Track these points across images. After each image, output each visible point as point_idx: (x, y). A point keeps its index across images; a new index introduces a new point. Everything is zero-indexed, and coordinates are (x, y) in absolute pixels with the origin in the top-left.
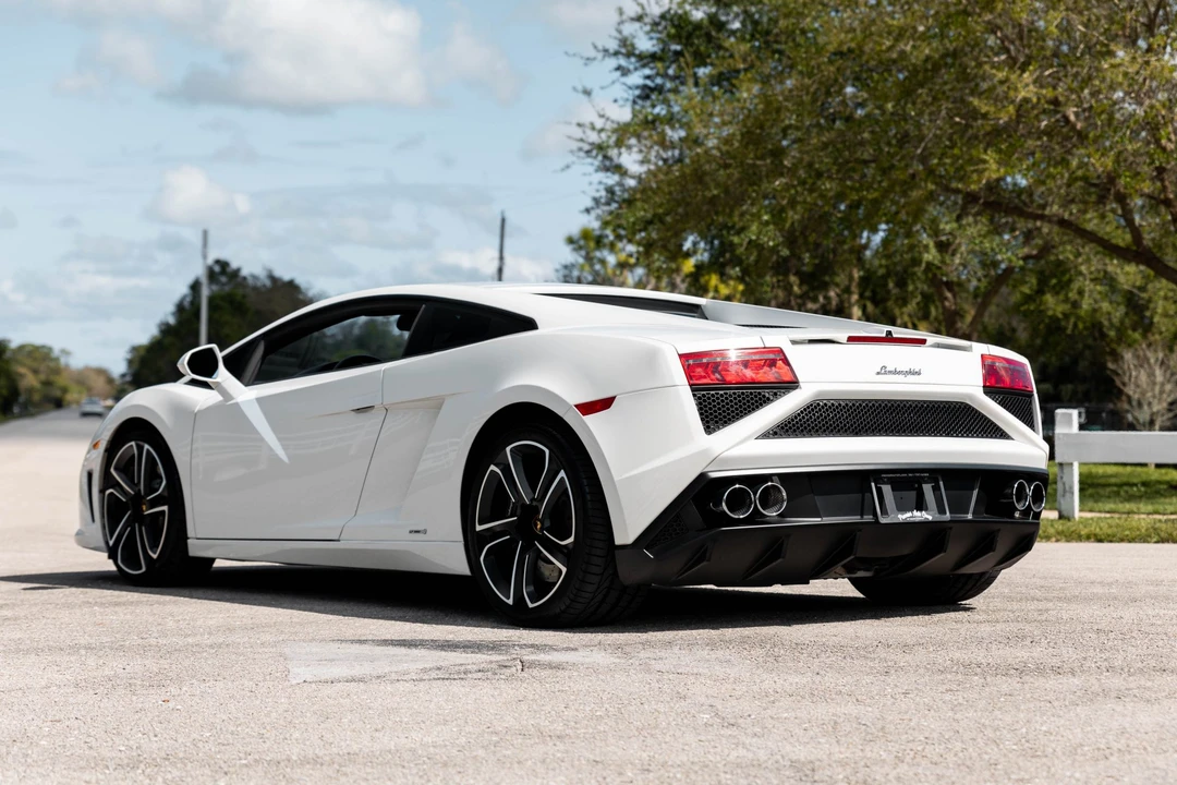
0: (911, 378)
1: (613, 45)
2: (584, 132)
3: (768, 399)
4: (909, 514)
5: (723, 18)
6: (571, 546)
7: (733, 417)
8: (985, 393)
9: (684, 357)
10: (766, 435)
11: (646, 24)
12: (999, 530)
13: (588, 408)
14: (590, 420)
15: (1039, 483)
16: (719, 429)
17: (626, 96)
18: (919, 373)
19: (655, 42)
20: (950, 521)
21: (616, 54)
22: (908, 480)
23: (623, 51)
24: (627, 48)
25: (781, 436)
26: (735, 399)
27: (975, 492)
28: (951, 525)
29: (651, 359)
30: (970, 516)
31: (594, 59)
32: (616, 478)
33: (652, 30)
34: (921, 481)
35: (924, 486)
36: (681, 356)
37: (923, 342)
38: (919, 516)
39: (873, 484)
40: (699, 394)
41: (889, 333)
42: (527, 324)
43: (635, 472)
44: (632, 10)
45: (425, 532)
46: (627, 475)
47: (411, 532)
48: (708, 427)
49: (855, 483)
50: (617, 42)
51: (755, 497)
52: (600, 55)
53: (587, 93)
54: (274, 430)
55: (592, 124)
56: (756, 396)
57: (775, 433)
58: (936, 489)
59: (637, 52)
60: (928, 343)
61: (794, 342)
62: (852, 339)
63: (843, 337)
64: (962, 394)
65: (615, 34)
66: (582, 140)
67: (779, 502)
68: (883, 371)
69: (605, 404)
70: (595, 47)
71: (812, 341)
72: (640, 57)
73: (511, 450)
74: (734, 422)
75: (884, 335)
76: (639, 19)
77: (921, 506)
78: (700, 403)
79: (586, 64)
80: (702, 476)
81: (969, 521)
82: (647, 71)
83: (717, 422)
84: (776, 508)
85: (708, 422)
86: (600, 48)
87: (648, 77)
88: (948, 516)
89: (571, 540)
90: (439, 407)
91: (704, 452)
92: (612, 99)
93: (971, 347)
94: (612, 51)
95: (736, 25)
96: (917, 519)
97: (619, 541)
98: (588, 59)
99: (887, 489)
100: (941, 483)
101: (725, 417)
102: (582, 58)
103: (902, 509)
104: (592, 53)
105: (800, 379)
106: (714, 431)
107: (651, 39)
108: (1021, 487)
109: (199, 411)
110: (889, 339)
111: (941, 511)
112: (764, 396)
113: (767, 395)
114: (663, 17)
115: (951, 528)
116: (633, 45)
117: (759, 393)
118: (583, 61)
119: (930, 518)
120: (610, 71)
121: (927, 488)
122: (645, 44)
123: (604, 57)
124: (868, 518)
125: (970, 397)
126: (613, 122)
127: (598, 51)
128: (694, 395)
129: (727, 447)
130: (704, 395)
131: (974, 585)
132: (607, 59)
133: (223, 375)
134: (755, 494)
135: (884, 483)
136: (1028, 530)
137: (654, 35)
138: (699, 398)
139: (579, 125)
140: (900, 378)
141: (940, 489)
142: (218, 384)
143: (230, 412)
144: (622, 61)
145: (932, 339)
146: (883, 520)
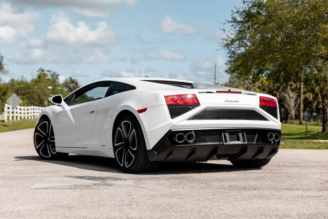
0: (235, 103)
1: (231, 20)
2: (223, 41)
3: (191, 109)
4: (234, 142)
5: (261, 12)
6: (136, 150)
7: (180, 114)
8: (260, 107)
9: (166, 97)
10: (189, 119)
11: (239, 14)
12: (264, 147)
13: (140, 111)
14: (141, 115)
15: (277, 133)
16: (175, 117)
17: (234, 33)
18: (238, 102)
19: (242, 18)
20: (247, 144)
21: (232, 22)
22: (234, 133)
23: (234, 21)
24: (235, 20)
25: (194, 119)
26: (181, 109)
27: (257, 136)
28: (248, 145)
29: (156, 97)
30: (255, 143)
31: (225, 24)
32: (147, 131)
33: (241, 15)
34: (238, 132)
35: (239, 134)
36: (165, 97)
37: (241, 92)
38: (237, 142)
39: (223, 133)
40: (170, 107)
41: (229, 90)
42: (133, 88)
43: (152, 129)
44: (235, 10)
45: (105, 146)
46: (150, 130)
47: (102, 146)
48: (172, 117)
49: (218, 133)
50: (232, 19)
51: (185, 137)
52: (227, 23)
53: (224, 30)
54: (73, 118)
55: (225, 38)
56: (187, 108)
57: (193, 119)
58: (243, 135)
59: (237, 21)
60: (242, 93)
61: (199, 93)
62: (217, 92)
63: (215, 91)
64: (253, 108)
65: (231, 17)
66: (222, 43)
67: (193, 138)
68: (227, 101)
69: (144, 110)
70: (226, 20)
71: (207, 92)
72: (239, 22)
73: (123, 124)
74: (180, 115)
75: (228, 91)
76: (237, 12)
77: (238, 139)
78: (170, 110)
79: (224, 25)
80: (170, 131)
81: (255, 144)
82: (240, 26)
83: (175, 115)
84: (192, 140)
85: (172, 115)
86: (227, 20)
87: (240, 28)
88: (246, 143)
89: (136, 149)
90: (108, 111)
91: (170, 124)
92: (231, 33)
93: (256, 94)
94: (230, 21)
95: (264, 14)
96: (236, 143)
97: (148, 149)
98: (224, 23)
99: (227, 135)
100: (245, 133)
101: (177, 114)
102: (222, 23)
103: (231, 140)
104: (225, 22)
105: (200, 103)
106: (174, 118)
107: (241, 17)
108: (271, 134)
109: (58, 113)
110: (229, 92)
111: (244, 141)
112: (189, 108)
113: (190, 108)
114: (244, 12)
115: (248, 146)
116: (236, 19)
117: (188, 107)
118: (223, 24)
119: (240, 143)
120: (230, 27)
121: (240, 135)
122: (239, 19)
123: (228, 23)
124: (222, 143)
125: (255, 108)
126: (230, 38)
127: (227, 21)
128: (168, 108)
129: (177, 122)
130: (171, 108)
131: (263, 162)
132: (229, 23)
133: (63, 103)
134: (185, 136)
135: (226, 133)
136: (275, 147)
137: (241, 16)
138: (170, 108)
139: (222, 39)
140: (232, 103)
141: (244, 135)
142: (62, 105)
143: (64, 113)
144: (233, 24)
145: (243, 91)
146: (225, 144)
